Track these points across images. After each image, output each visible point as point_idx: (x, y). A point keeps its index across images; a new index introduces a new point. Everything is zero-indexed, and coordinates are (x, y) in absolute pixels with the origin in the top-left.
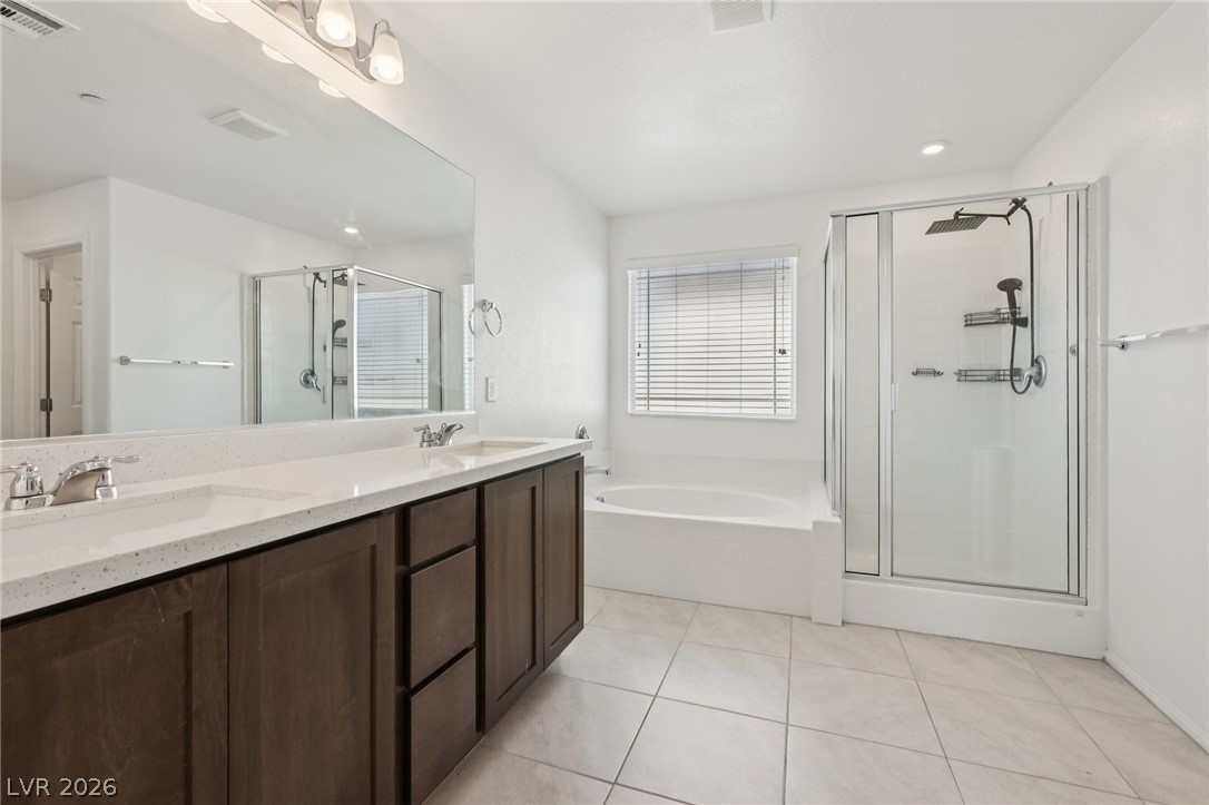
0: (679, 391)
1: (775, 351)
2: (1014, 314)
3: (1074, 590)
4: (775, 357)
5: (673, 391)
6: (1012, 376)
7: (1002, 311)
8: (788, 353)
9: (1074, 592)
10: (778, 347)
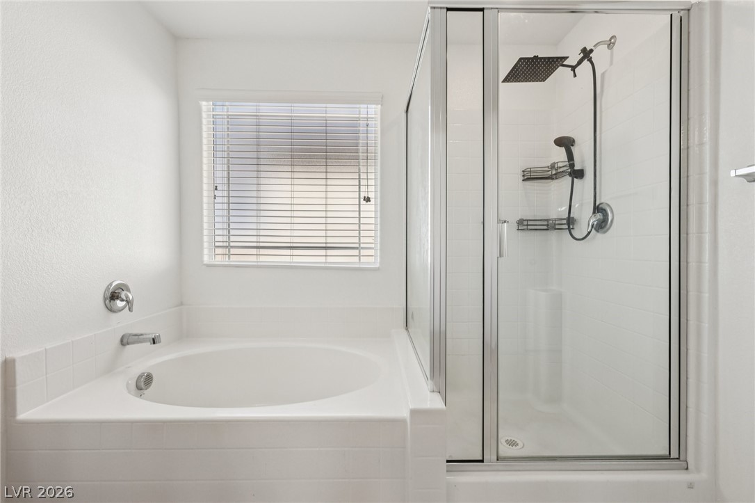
0: (262, 239)
1: (359, 198)
2: (572, 166)
3: (674, 454)
4: (359, 205)
5: (254, 239)
6: (568, 224)
7: (560, 165)
8: (372, 201)
9: (674, 456)
10: (362, 195)
